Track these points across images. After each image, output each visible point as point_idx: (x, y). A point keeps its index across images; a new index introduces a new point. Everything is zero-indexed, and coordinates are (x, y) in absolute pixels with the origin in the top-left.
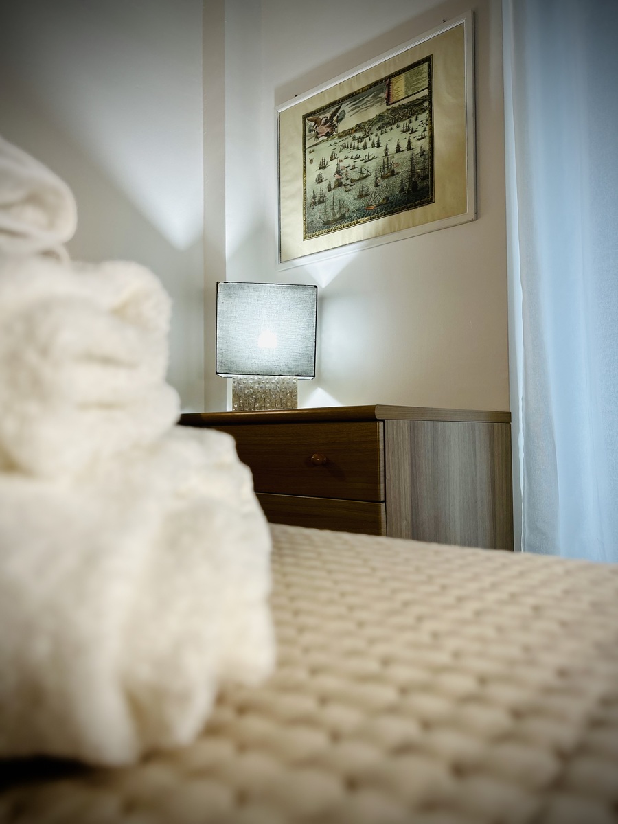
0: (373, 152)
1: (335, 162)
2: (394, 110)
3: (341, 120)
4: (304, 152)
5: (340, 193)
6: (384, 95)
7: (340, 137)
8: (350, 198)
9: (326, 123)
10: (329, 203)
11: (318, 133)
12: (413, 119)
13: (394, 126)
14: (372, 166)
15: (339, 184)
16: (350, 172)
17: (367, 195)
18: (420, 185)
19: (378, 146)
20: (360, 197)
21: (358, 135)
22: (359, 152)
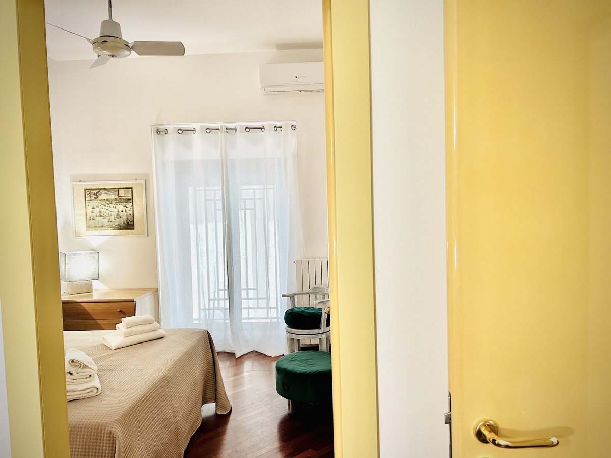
0: (113, 209)
1: (98, 208)
2: (120, 199)
3: (100, 195)
4: (85, 201)
6: (116, 193)
9: (94, 194)
10: (97, 220)
11: (91, 197)
12: (127, 204)
13: (121, 204)
14: (113, 213)
15: (101, 216)
16: (104, 213)
17: (111, 222)
19: (115, 208)
21: (107, 202)
22: (108, 208)
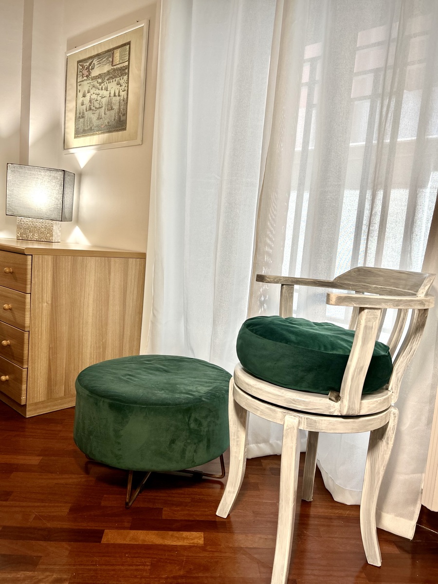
1: (89, 94)
2: (114, 70)
3: (93, 69)
4: (77, 84)
5: (90, 114)
6: (111, 59)
7: (92, 79)
8: (94, 118)
9: (87, 69)
10: (86, 119)
11: (83, 74)
12: (121, 78)
13: (114, 80)
14: (104, 101)
15: (90, 109)
16: (95, 102)
17: (101, 118)
18: (122, 119)
19: (107, 90)
20: (98, 119)
21: (100, 80)
22: (99, 91)
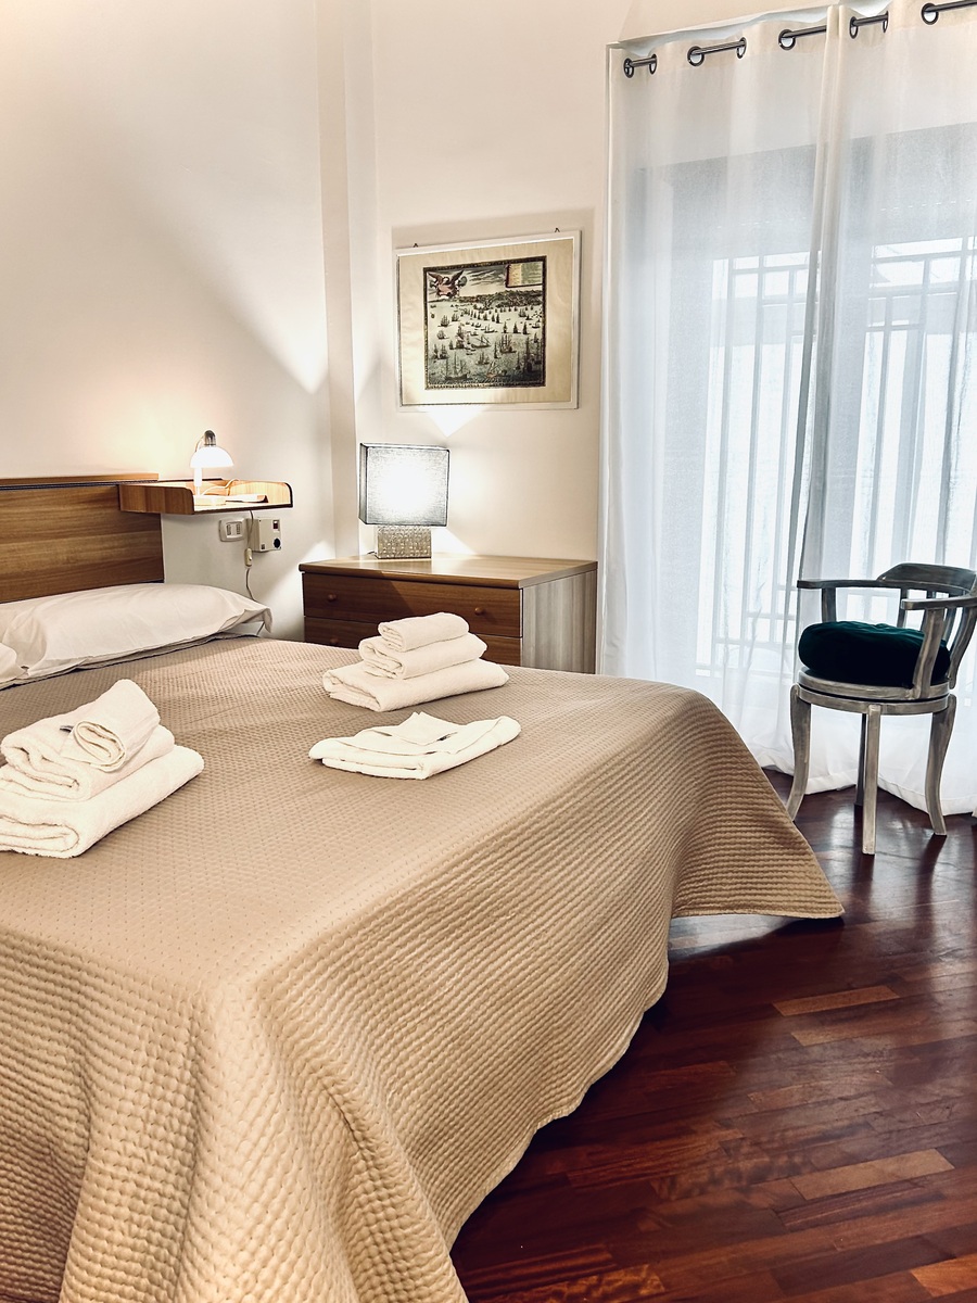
0: (493, 326)
1: (456, 324)
2: (512, 294)
3: (463, 285)
4: (426, 305)
5: (461, 354)
6: (504, 277)
7: (461, 301)
8: (471, 362)
11: (439, 291)
12: (529, 307)
13: (513, 309)
14: (492, 338)
15: (461, 347)
16: (471, 337)
17: (487, 363)
18: (534, 367)
19: (498, 322)
20: (480, 363)
21: (479, 305)
